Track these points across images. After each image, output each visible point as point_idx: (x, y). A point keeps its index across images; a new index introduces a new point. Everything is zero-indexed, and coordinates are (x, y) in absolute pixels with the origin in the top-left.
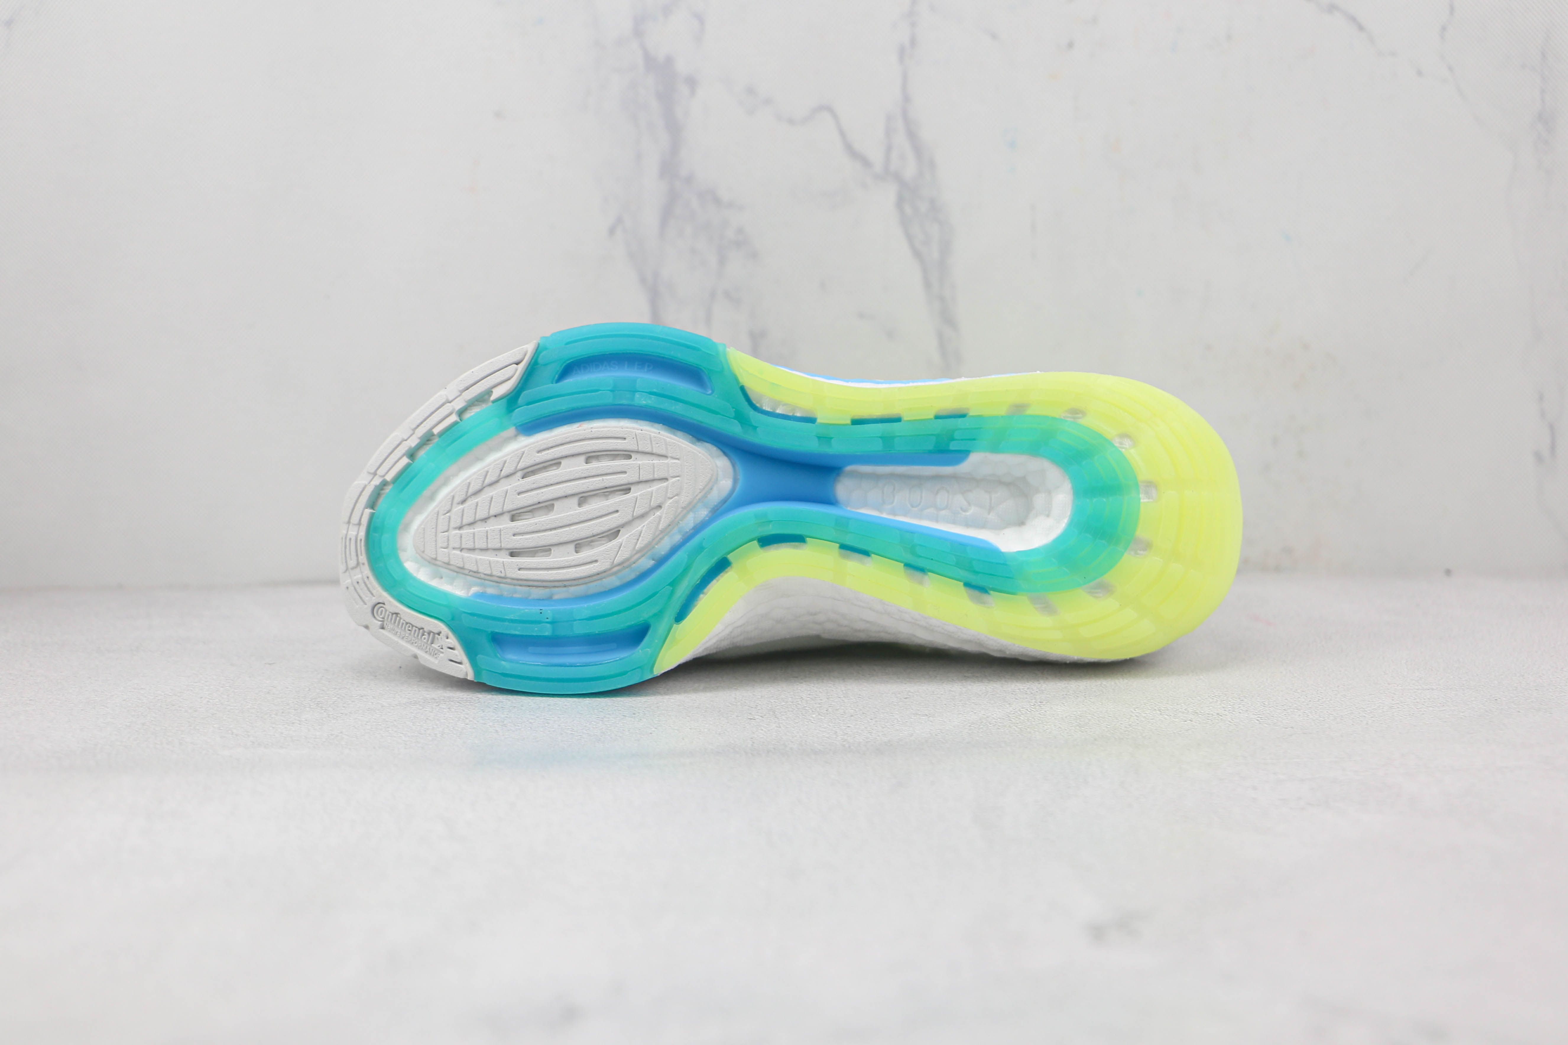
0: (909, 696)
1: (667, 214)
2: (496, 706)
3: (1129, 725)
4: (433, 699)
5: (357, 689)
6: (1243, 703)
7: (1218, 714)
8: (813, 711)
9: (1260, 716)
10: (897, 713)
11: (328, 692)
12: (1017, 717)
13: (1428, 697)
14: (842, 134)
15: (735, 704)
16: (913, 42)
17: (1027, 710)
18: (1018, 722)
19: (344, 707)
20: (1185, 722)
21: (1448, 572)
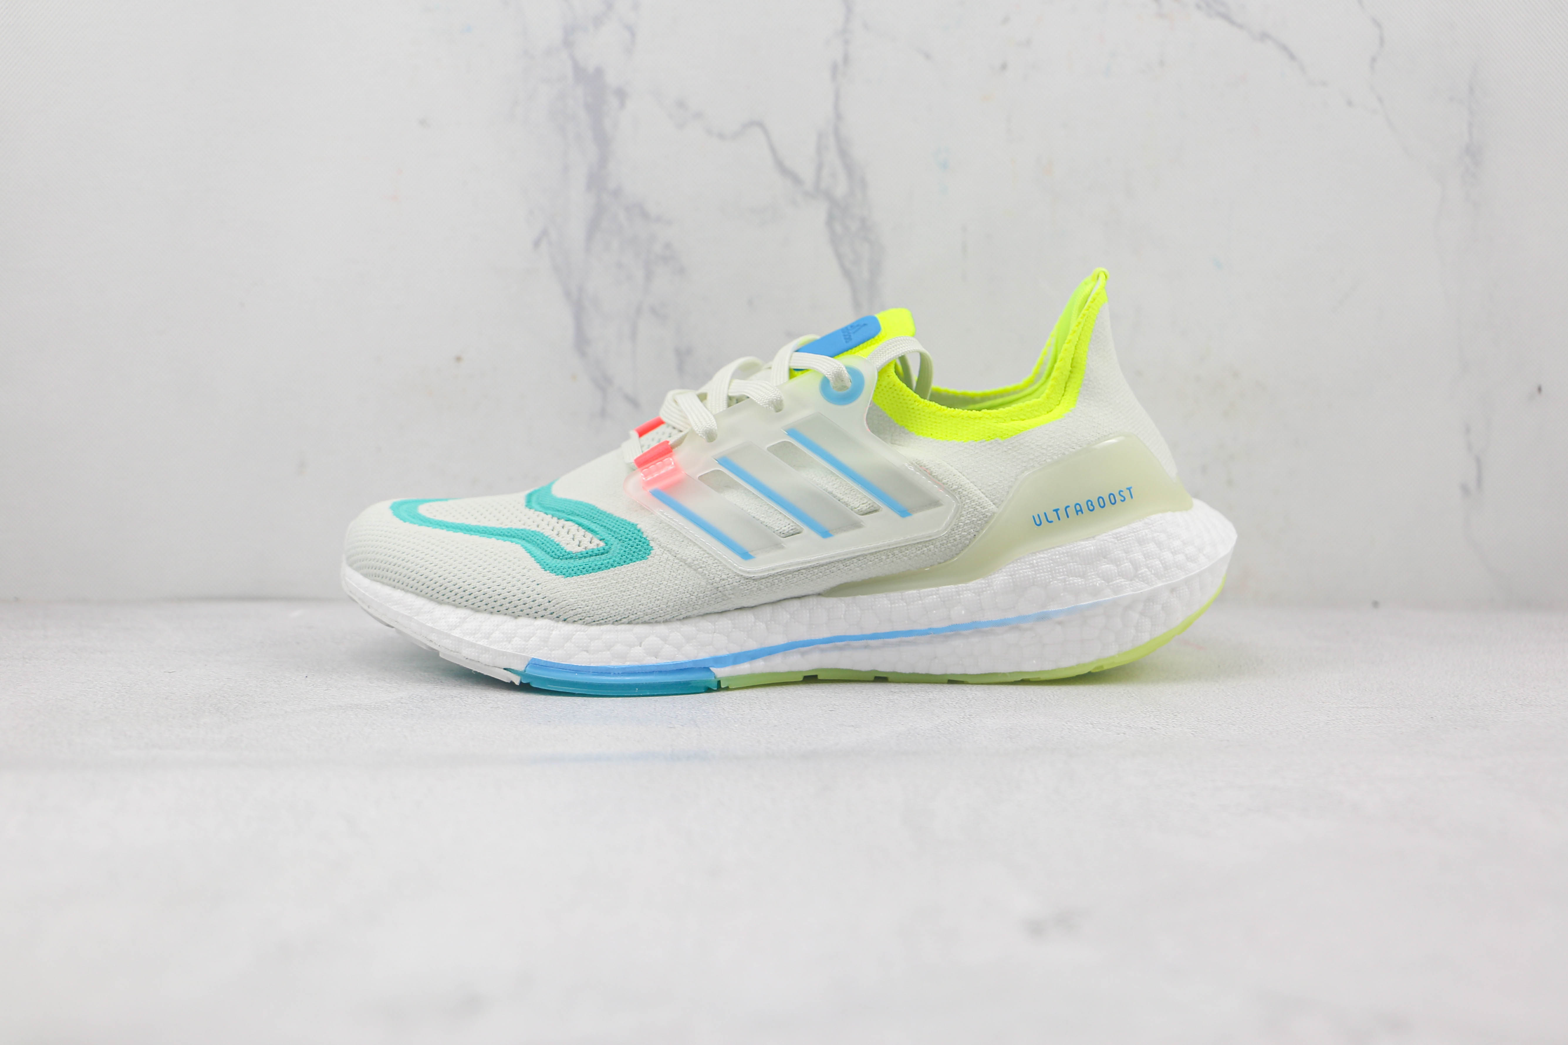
0: (835, 708)
1: (593, 227)
2: (406, 713)
3: (1061, 737)
4: (340, 706)
5: (260, 696)
6: (1176, 719)
7: (1152, 728)
8: (735, 721)
9: (1195, 730)
10: (822, 723)
11: (229, 699)
12: (946, 729)
13: (1364, 715)
14: (773, 149)
15: (654, 714)
16: (846, 59)
17: (956, 722)
18: (947, 733)
19: (245, 712)
20: (1119, 735)
21: (1376, 604)
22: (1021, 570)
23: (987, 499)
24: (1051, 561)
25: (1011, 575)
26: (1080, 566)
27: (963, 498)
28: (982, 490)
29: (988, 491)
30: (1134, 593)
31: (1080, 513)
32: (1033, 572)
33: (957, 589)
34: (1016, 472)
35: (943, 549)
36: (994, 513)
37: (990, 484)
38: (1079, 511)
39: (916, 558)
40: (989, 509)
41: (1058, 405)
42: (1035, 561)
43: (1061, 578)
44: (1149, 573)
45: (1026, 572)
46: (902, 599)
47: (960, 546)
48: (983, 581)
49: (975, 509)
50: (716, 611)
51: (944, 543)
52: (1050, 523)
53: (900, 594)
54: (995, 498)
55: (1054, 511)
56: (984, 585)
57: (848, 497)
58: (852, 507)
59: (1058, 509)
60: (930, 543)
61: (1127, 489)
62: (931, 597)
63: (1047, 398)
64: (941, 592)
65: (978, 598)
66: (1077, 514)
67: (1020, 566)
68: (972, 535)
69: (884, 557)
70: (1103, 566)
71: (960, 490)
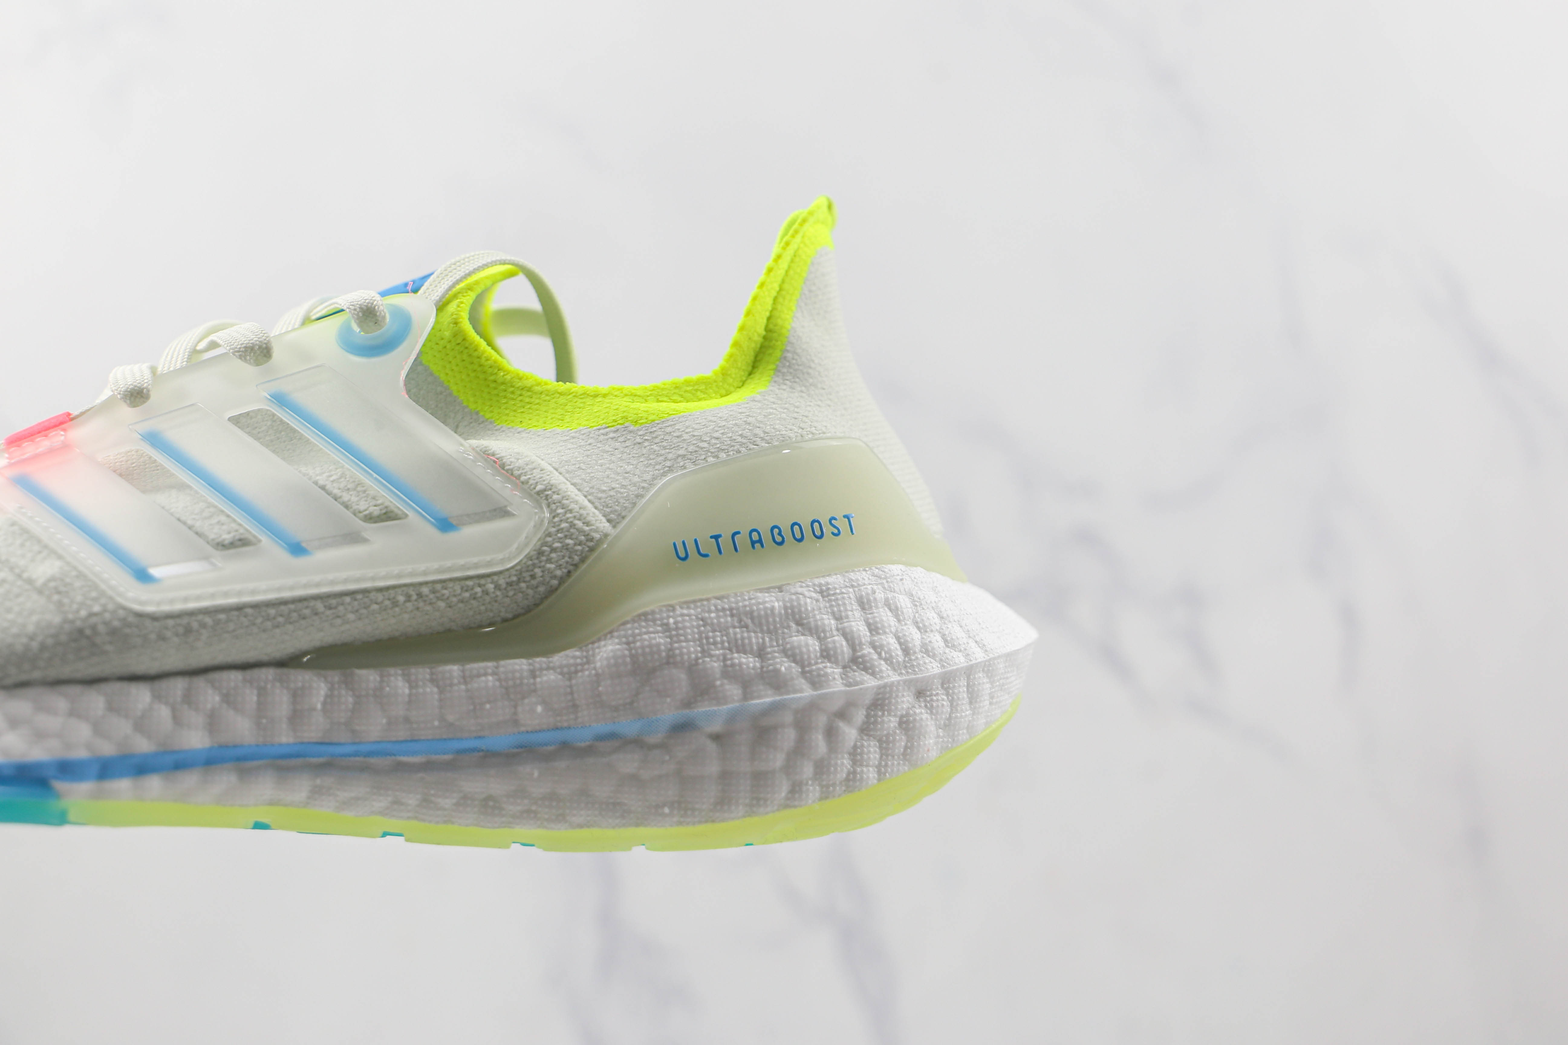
22: (645, 633)
23: (597, 512)
24: (701, 623)
25: (628, 643)
26: (753, 634)
27: (554, 507)
28: (589, 497)
29: (600, 499)
30: (848, 688)
31: (757, 545)
32: (668, 640)
33: (531, 667)
34: (653, 475)
35: (511, 593)
36: (606, 535)
37: (605, 488)
38: (756, 542)
39: (461, 605)
40: (597, 528)
41: (740, 387)
42: (671, 621)
43: (717, 652)
44: (875, 657)
45: (655, 638)
46: (432, 680)
47: (542, 589)
48: (578, 653)
49: (572, 525)
50: (78, 675)
51: (513, 582)
52: (704, 558)
53: (428, 670)
54: (611, 512)
55: (712, 537)
56: (579, 661)
57: (351, 495)
58: (355, 510)
59: (719, 536)
60: (489, 580)
61: (845, 516)
62: (483, 678)
63: (723, 374)
64: (502, 669)
65: (568, 683)
66: (753, 547)
67: (644, 627)
68: (565, 571)
69: (401, 599)
70: (795, 638)
71: (549, 492)
